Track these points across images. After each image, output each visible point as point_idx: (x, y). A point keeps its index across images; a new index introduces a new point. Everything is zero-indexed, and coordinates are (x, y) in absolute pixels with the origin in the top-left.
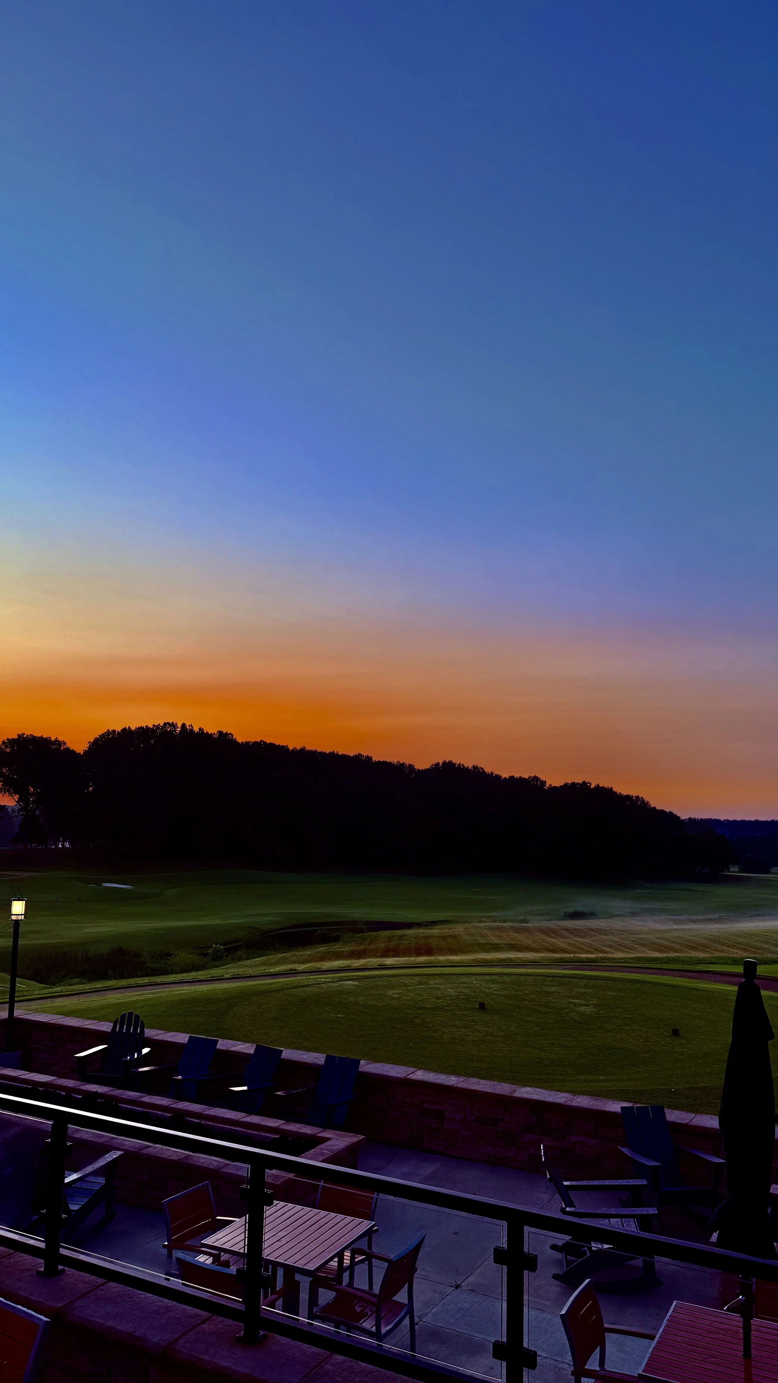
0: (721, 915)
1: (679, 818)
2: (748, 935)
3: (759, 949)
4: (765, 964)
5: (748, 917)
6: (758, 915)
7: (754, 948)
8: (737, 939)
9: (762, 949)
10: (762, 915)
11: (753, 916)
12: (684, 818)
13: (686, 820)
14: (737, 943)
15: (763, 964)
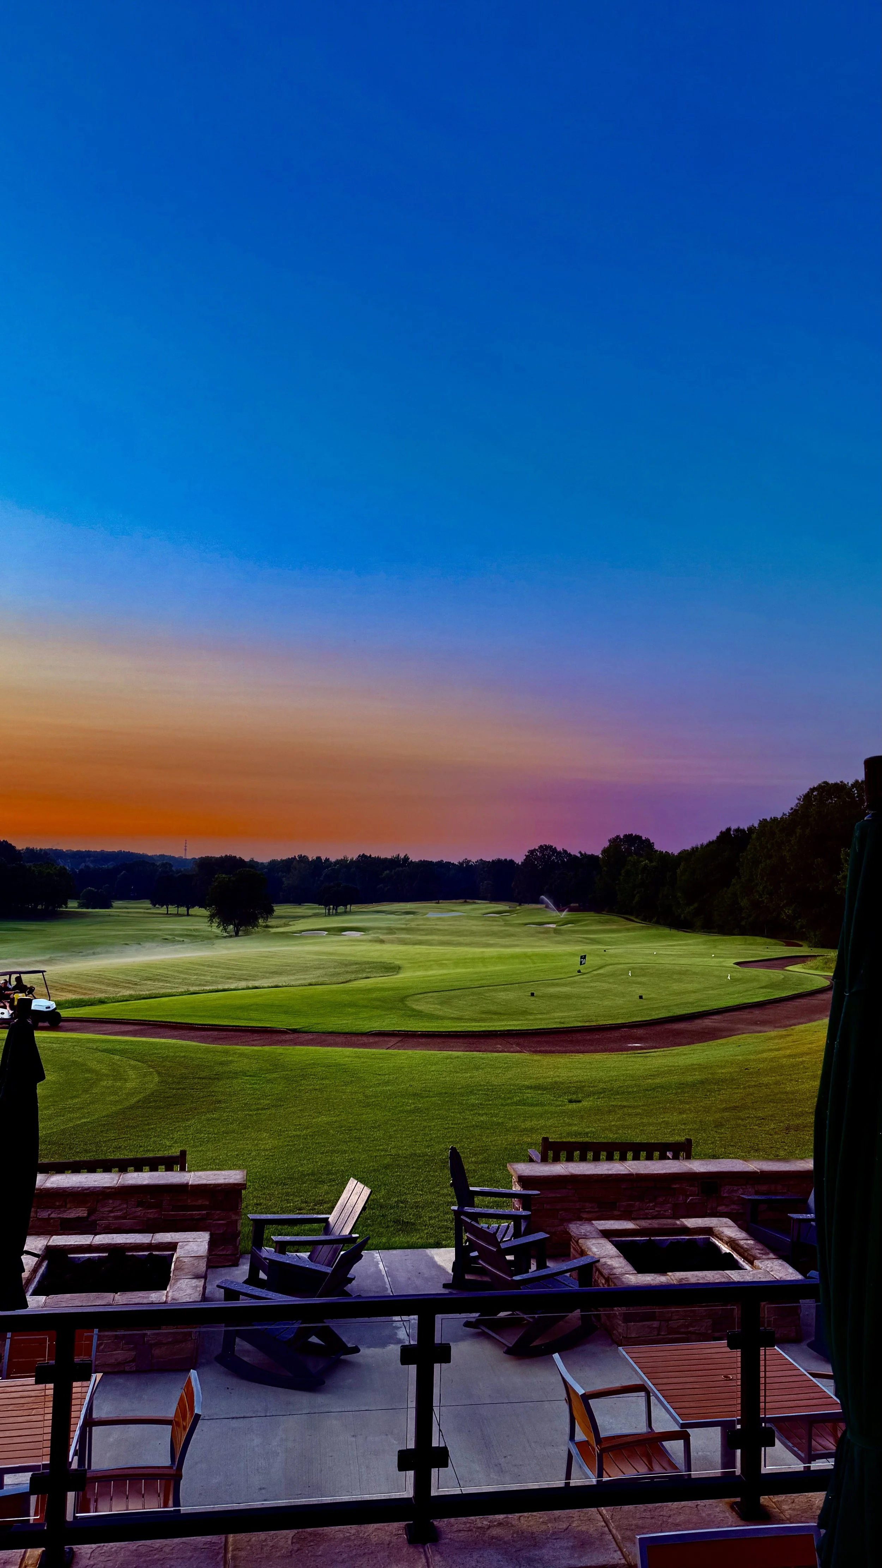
0: (52, 956)
1: (14, 847)
2: (79, 976)
3: (90, 990)
4: (91, 1005)
5: (83, 956)
6: (94, 954)
7: (85, 989)
8: (67, 980)
9: (93, 990)
10: (99, 953)
11: (88, 955)
12: (20, 849)
13: (22, 850)
14: (67, 985)
15: (89, 1005)
